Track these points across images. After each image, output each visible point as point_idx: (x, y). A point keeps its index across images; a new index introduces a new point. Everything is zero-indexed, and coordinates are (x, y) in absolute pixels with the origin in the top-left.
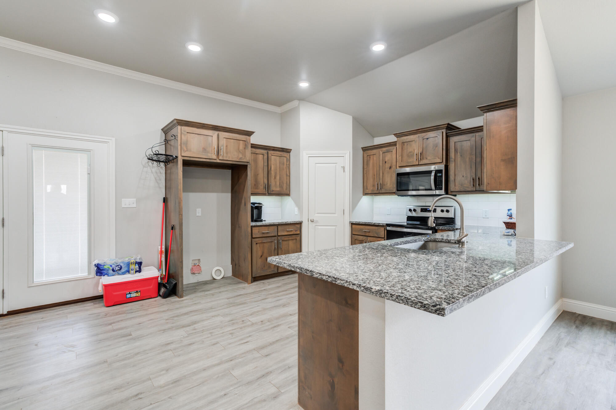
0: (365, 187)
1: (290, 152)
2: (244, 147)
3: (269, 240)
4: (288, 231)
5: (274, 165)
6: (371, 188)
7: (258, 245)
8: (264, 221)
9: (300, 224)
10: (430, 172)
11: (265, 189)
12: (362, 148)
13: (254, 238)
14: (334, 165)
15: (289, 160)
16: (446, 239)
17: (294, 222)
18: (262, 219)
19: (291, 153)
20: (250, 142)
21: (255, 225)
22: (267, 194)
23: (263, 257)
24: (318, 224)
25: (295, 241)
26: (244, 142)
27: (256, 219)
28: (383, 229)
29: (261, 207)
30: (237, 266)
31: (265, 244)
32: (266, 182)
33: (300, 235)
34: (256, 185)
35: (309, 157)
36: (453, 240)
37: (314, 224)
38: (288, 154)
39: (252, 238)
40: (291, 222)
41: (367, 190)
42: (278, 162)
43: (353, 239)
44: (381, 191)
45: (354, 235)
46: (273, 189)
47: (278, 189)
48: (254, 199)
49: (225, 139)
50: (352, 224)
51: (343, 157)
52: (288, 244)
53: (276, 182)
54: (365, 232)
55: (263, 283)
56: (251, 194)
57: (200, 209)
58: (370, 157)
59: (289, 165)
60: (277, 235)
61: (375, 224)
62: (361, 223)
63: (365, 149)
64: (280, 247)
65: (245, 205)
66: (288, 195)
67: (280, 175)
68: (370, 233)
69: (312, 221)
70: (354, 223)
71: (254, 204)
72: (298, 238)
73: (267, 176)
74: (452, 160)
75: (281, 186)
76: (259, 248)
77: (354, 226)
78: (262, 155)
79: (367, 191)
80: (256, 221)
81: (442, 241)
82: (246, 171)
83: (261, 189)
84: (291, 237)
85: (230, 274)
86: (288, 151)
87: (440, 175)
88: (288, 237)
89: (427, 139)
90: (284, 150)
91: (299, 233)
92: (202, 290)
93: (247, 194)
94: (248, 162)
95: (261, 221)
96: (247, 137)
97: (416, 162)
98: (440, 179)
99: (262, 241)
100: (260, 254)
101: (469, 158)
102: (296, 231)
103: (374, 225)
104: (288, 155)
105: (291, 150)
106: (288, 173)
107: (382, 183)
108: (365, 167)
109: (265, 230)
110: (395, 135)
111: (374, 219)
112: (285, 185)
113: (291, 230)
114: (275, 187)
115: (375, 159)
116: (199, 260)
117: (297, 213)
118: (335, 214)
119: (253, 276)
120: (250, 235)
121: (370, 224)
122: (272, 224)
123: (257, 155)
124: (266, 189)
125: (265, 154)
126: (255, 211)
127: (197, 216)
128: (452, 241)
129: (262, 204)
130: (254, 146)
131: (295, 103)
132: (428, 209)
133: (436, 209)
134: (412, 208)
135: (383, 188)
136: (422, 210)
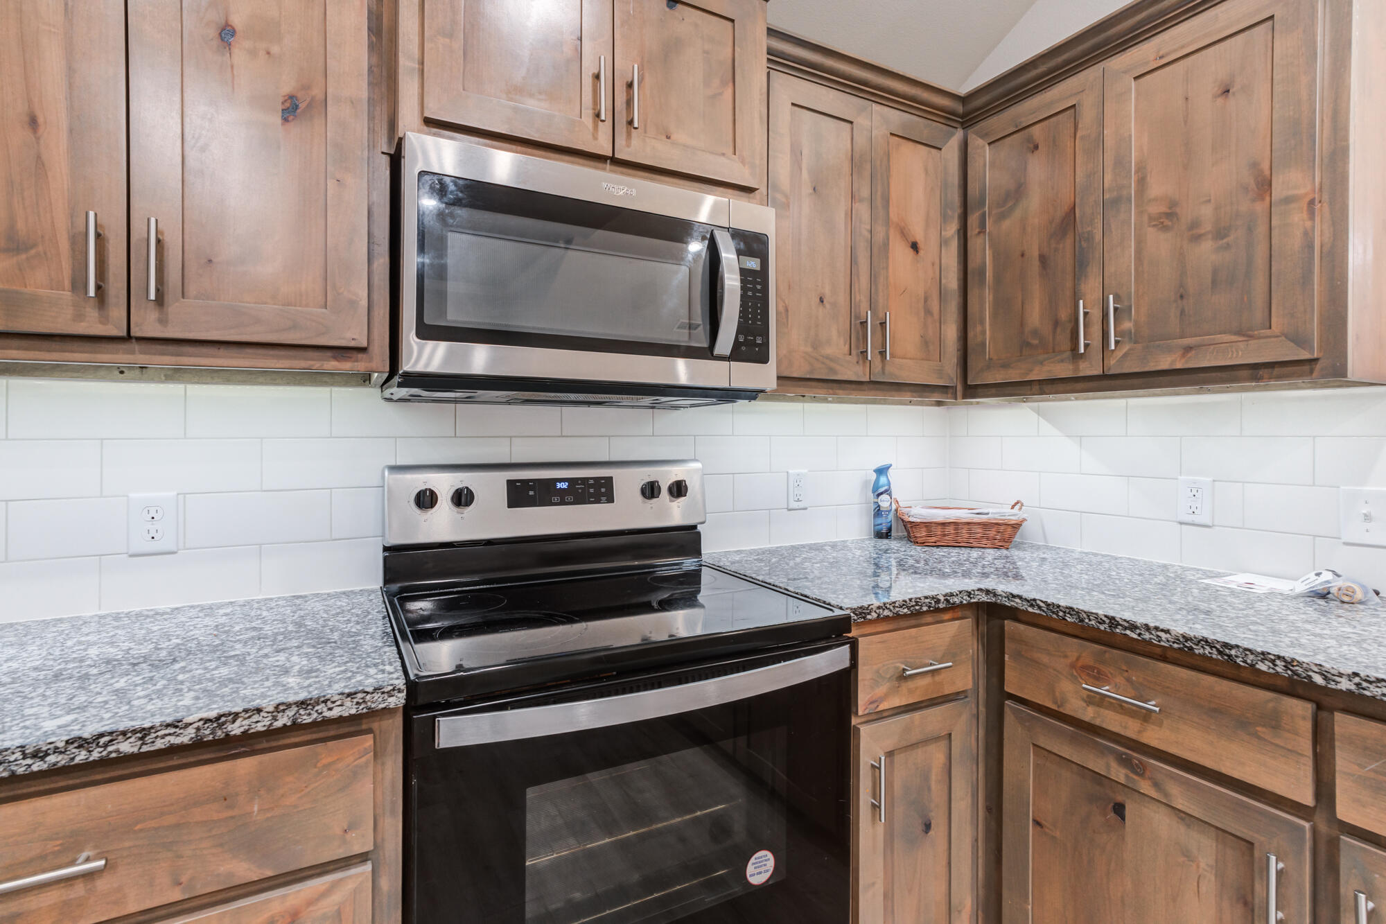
44: (163, 321)
87: (754, 264)
97: (595, 137)
98: (755, 290)
132: (559, 485)
133: (609, 480)
134: (445, 484)
135: (192, 289)
136: (520, 495)
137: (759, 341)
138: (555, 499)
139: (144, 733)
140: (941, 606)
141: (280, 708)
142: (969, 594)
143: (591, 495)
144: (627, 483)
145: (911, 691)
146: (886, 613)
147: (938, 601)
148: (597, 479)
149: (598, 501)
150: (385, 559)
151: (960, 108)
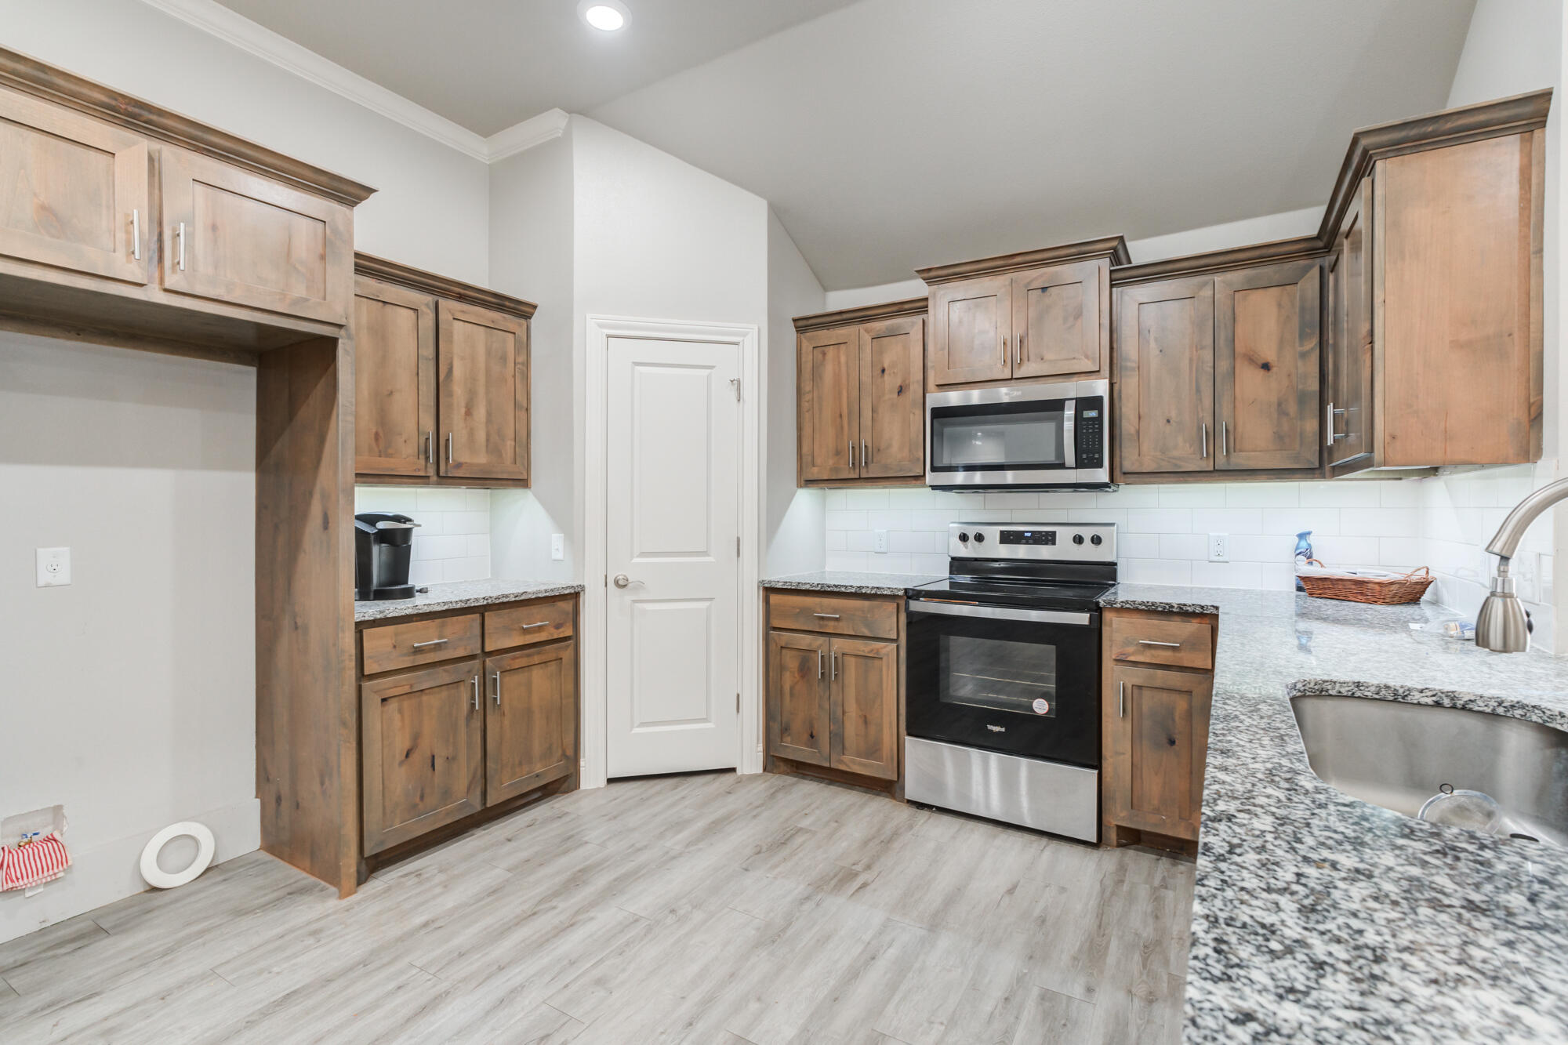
0: (807, 459)
1: (530, 318)
2: (320, 250)
3: (443, 676)
4: (526, 631)
5: (463, 358)
6: (831, 462)
7: (393, 705)
8: (420, 591)
9: (574, 597)
10: (1057, 405)
11: (422, 457)
12: (795, 320)
13: (372, 677)
14: (706, 372)
15: (524, 346)
16: (1378, 686)
17: (552, 590)
18: (411, 583)
19: (533, 321)
20: (350, 241)
21: (378, 617)
22: (434, 478)
23: (416, 757)
24: (643, 596)
25: (553, 667)
26: (321, 225)
27: (380, 584)
28: (891, 607)
29: (407, 532)
30: (285, 804)
31: (425, 698)
32: (429, 426)
33: (573, 640)
34: (383, 435)
35: (608, 336)
36: (1421, 691)
37: (627, 597)
38: (523, 321)
39: (361, 675)
40: (540, 592)
41: (816, 470)
42: (481, 350)
43: (773, 647)
44: (868, 472)
45: (775, 629)
46: (462, 460)
47: (482, 459)
48: (370, 500)
49: (199, 188)
50: (769, 591)
51: (736, 344)
52: (529, 685)
53: (471, 433)
54: (822, 618)
55: (418, 874)
56: (357, 475)
57: (64, 551)
58: (824, 354)
59: (527, 364)
60: (479, 652)
61: (864, 591)
62: (807, 587)
63: (804, 325)
64: (495, 699)
65: (326, 524)
66: (523, 483)
67: (489, 403)
68: (841, 624)
69: (621, 585)
70: (779, 586)
71: (371, 519)
72: (567, 655)
73: (432, 403)
74: (1129, 364)
75: (493, 448)
76: (397, 716)
77: (775, 599)
78: (411, 312)
79: (815, 473)
80: (381, 595)
81: (1358, 694)
82: (331, 370)
83: (406, 457)
84: (539, 653)
85: (248, 838)
86: (521, 310)
87: (1093, 414)
88: (528, 656)
89: (1044, 289)
90: (507, 303)
91: (568, 632)
92: (46, 996)
93: (336, 473)
94: (340, 326)
95: (408, 593)
96: (335, 206)
97: (1003, 371)
98: (1094, 428)
99: (411, 686)
100: (401, 743)
101: (1191, 360)
102: (558, 627)
103: (859, 595)
104: (520, 325)
105: (535, 307)
106: (521, 397)
107: (870, 445)
108: (807, 386)
109: (426, 636)
110: (926, 275)
111: (827, 569)
112: (510, 443)
113: (540, 627)
114: (463, 453)
115: (843, 359)
116: (58, 810)
117: (559, 556)
118: (705, 554)
119: (367, 854)
120: (351, 664)
121: (843, 589)
122: (458, 606)
123: (388, 306)
124: (427, 458)
125: (424, 309)
126: (375, 549)
127: (41, 583)
128: (1416, 697)
129: (410, 520)
130: (367, 266)
131: (554, 121)
132: (1026, 534)
133: (1054, 533)
134: (971, 532)
135: (875, 460)
136: (1007, 538)
137: (1097, 456)
138: (1024, 541)
139: (846, 587)
140: (1175, 610)
141: (873, 588)
142: (1202, 607)
143: (1043, 541)
144: (1064, 535)
145: (1153, 656)
146: (1128, 606)
147: (1173, 607)
148: (1047, 533)
149: (1047, 544)
150: (950, 562)
151: (1320, 244)
